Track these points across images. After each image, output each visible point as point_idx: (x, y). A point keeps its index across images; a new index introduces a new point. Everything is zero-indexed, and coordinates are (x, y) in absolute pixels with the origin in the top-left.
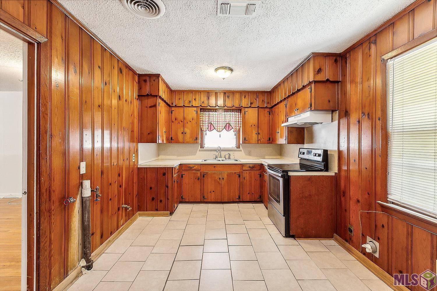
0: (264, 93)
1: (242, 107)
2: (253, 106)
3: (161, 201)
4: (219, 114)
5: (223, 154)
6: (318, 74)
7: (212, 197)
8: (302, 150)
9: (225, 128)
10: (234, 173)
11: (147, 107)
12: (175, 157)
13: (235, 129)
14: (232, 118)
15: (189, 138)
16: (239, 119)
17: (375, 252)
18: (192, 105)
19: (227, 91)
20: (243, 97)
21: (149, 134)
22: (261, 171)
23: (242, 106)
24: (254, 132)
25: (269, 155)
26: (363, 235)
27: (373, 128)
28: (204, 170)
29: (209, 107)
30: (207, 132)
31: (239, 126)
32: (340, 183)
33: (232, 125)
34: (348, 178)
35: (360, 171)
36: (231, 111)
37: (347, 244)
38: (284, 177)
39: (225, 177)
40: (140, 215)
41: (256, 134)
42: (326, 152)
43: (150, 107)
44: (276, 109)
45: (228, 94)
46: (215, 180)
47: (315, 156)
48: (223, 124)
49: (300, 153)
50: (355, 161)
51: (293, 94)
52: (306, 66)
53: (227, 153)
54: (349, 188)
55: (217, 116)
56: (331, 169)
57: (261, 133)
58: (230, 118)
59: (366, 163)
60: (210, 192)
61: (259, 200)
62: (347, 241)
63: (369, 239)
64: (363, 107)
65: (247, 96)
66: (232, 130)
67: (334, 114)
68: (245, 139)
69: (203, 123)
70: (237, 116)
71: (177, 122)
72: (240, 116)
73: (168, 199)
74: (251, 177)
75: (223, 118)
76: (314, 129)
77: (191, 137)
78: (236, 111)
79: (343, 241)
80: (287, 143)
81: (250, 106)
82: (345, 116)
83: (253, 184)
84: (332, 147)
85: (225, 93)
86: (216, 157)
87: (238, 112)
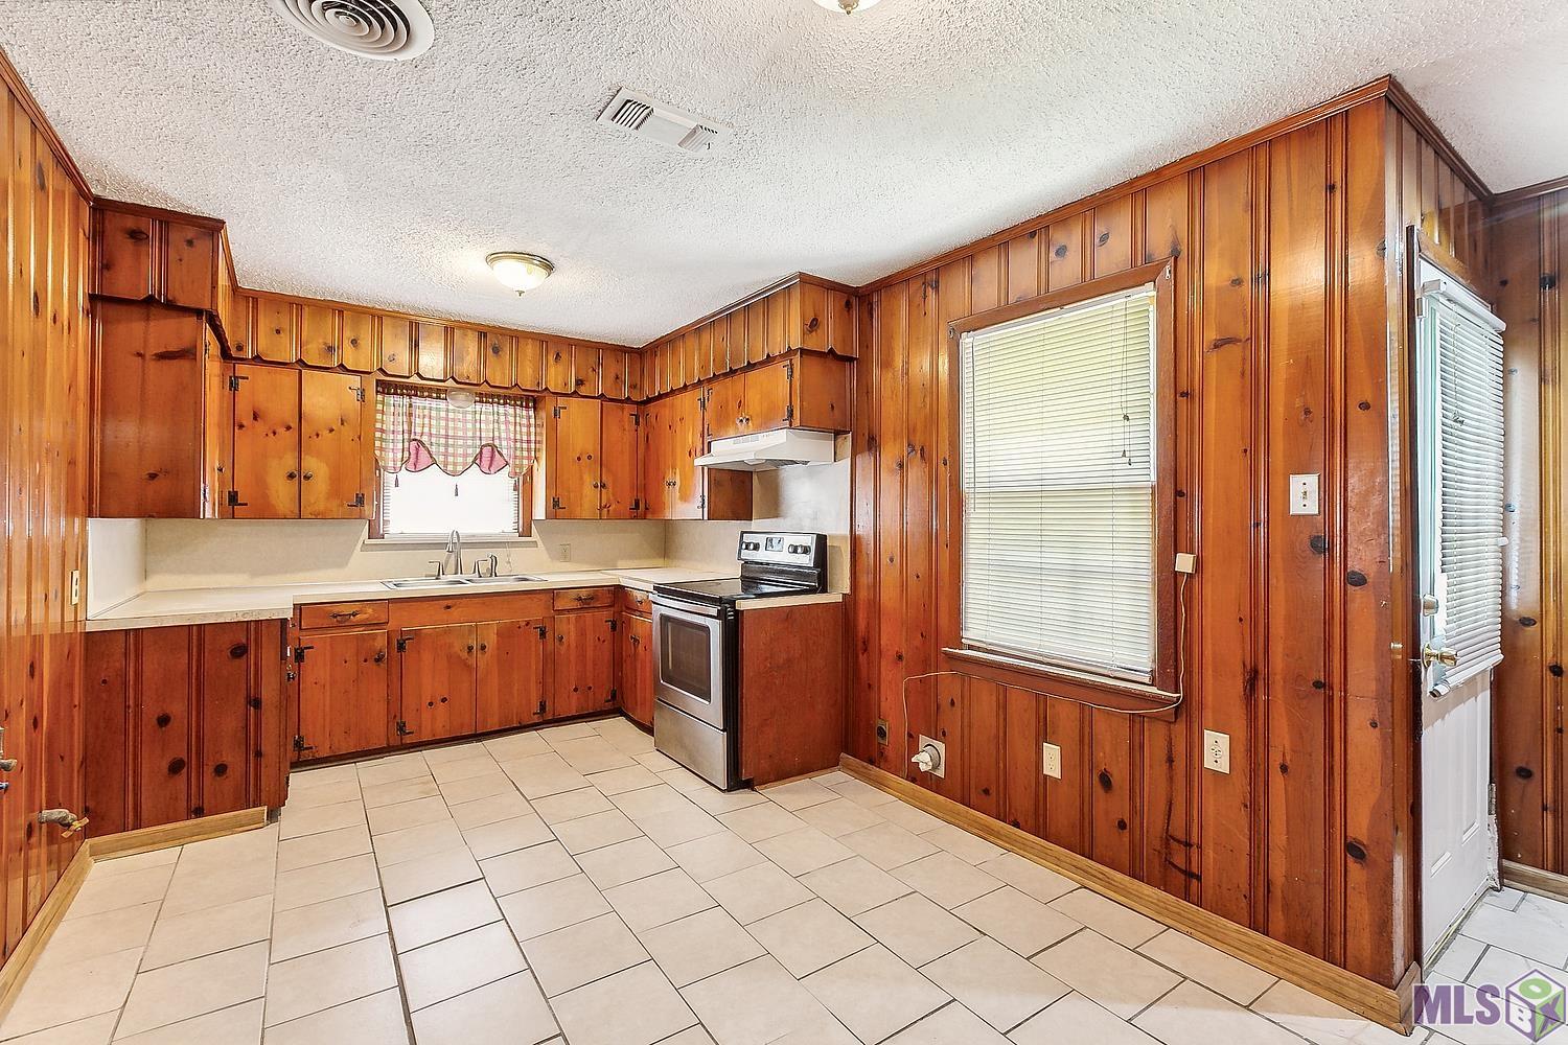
0: (621, 351)
1: (545, 393)
2: (583, 391)
3: (221, 770)
4: (451, 407)
5: (468, 557)
6: (811, 332)
7: (438, 721)
8: (747, 538)
9: (478, 462)
10: (524, 624)
11: (139, 355)
12: (240, 579)
13: (515, 466)
14: (503, 427)
15: (327, 499)
16: (529, 434)
17: (935, 767)
18: (341, 365)
19: (494, 327)
20: (551, 358)
21: (153, 476)
22: (616, 609)
23: (546, 389)
24: (589, 479)
25: (631, 557)
26: (910, 735)
27: (933, 480)
28: (402, 622)
29: (415, 380)
30: (403, 475)
31: (529, 458)
32: (855, 619)
33: (504, 452)
34: (875, 605)
35: (904, 586)
36: (502, 401)
37: (875, 770)
38: (726, 618)
39: (491, 640)
40: (96, 853)
41: (596, 487)
42: (822, 540)
43: (164, 356)
44: (663, 410)
45: (494, 338)
46: (449, 657)
47: (795, 551)
48: (469, 447)
49: (744, 546)
50: (892, 560)
51: (732, 372)
52: (780, 302)
53: (487, 553)
54: (877, 630)
55: (443, 414)
56: (832, 587)
57: (609, 485)
58: (496, 425)
59: (918, 564)
60: (431, 704)
61: (609, 706)
62: (872, 762)
63: (923, 740)
64: (911, 431)
65: (564, 356)
66: (507, 469)
67: (840, 440)
68: (556, 503)
69: (381, 440)
70: (524, 421)
71: (260, 426)
72: (532, 421)
73: (258, 754)
74: (582, 633)
75: (470, 426)
76: (781, 477)
77: (335, 491)
78: (519, 403)
79: (863, 766)
80: (706, 518)
81: (575, 392)
82: (870, 449)
83: (590, 654)
84: (836, 528)
85: (485, 336)
86: (441, 571)
87: (527, 407)
